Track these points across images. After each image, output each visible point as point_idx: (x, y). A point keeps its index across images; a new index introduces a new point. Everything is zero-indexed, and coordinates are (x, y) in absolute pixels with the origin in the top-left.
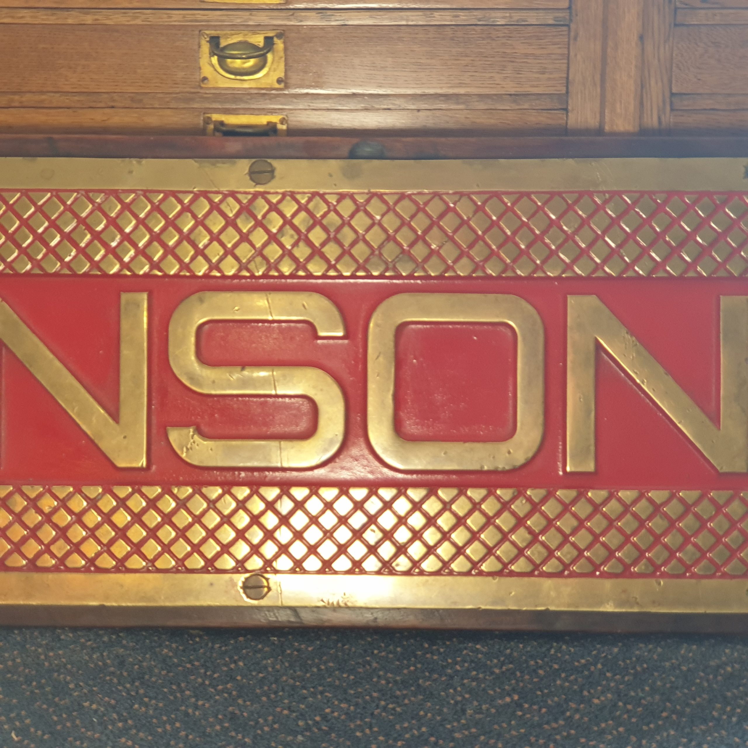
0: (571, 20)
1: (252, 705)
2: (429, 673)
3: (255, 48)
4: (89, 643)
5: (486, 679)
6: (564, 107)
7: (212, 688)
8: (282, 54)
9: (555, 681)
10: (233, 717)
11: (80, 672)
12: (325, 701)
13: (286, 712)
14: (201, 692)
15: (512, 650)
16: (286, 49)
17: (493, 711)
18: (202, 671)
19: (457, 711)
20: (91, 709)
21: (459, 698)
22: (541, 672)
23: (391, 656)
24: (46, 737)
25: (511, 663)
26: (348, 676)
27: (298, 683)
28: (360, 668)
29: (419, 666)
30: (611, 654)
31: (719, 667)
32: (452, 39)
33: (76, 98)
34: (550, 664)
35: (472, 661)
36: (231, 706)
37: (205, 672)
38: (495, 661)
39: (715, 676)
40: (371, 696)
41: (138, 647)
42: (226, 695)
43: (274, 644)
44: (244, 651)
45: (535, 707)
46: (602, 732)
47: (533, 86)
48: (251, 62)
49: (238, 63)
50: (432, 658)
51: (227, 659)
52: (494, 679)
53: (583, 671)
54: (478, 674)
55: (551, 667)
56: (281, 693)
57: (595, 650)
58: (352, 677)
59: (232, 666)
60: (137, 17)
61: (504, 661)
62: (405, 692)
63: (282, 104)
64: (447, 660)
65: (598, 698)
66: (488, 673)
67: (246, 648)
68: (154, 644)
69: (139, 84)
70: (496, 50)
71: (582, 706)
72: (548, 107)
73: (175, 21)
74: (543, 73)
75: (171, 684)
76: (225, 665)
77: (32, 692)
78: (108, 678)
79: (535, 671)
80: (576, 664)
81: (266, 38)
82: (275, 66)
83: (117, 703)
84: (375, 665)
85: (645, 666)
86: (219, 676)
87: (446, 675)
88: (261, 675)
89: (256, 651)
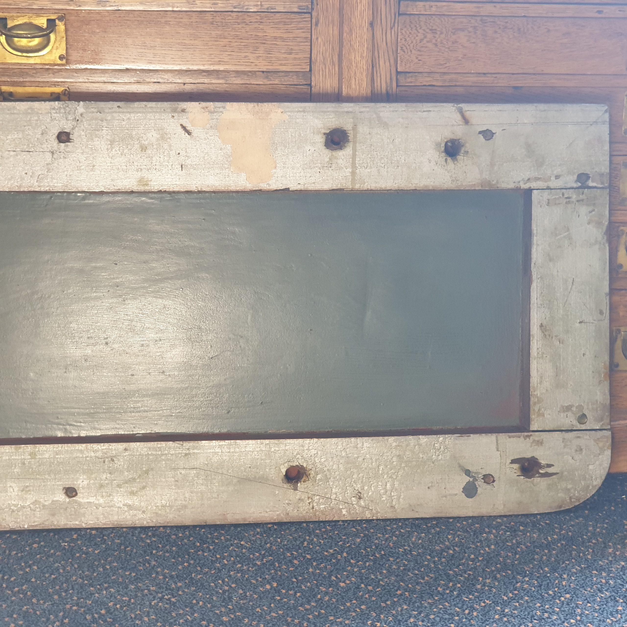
0: (312, 9)
1: (44, 603)
2: (201, 568)
3: (39, 28)
5: (249, 571)
6: (309, 83)
7: (9, 590)
8: (63, 34)
9: (308, 569)
12: (109, 596)
13: (75, 608)
15: (271, 544)
16: (66, 30)
17: (256, 596)
19: (224, 599)
21: (226, 588)
22: (295, 562)
23: (167, 555)
25: (271, 555)
26: (130, 574)
27: (86, 582)
28: (140, 566)
29: (192, 562)
30: (354, 544)
31: (443, 550)
32: (212, 23)
34: (303, 555)
35: (237, 556)
36: (26, 605)
38: (257, 554)
39: (440, 558)
40: (149, 590)
42: (21, 596)
43: (65, 549)
44: (38, 556)
45: (291, 592)
46: (348, 610)
47: (281, 65)
48: (36, 41)
49: (24, 42)
50: (203, 555)
51: (23, 564)
52: (256, 570)
53: (331, 560)
54: (242, 566)
55: (304, 557)
56: (71, 591)
57: (341, 541)
58: (133, 574)
59: (27, 570)
61: (264, 554)
62: (179, 584)
63: (64, 78)
64: (216, 556)
65: (344, 582)
66: (251, 565)
67: (40, 553)
70: (249, 34)
71: (330, 589)
72: (295, 83)
74: (290, 53)
76: (21, 569)
79: (290, 561)
80: (326, 553)
81: (48, 20)
82: (57, 44)
84: (153, 563)
85: (383, 552)
86: (15, 580)
87: (215, 569)
88: (53, 576)
89: (49, 556)
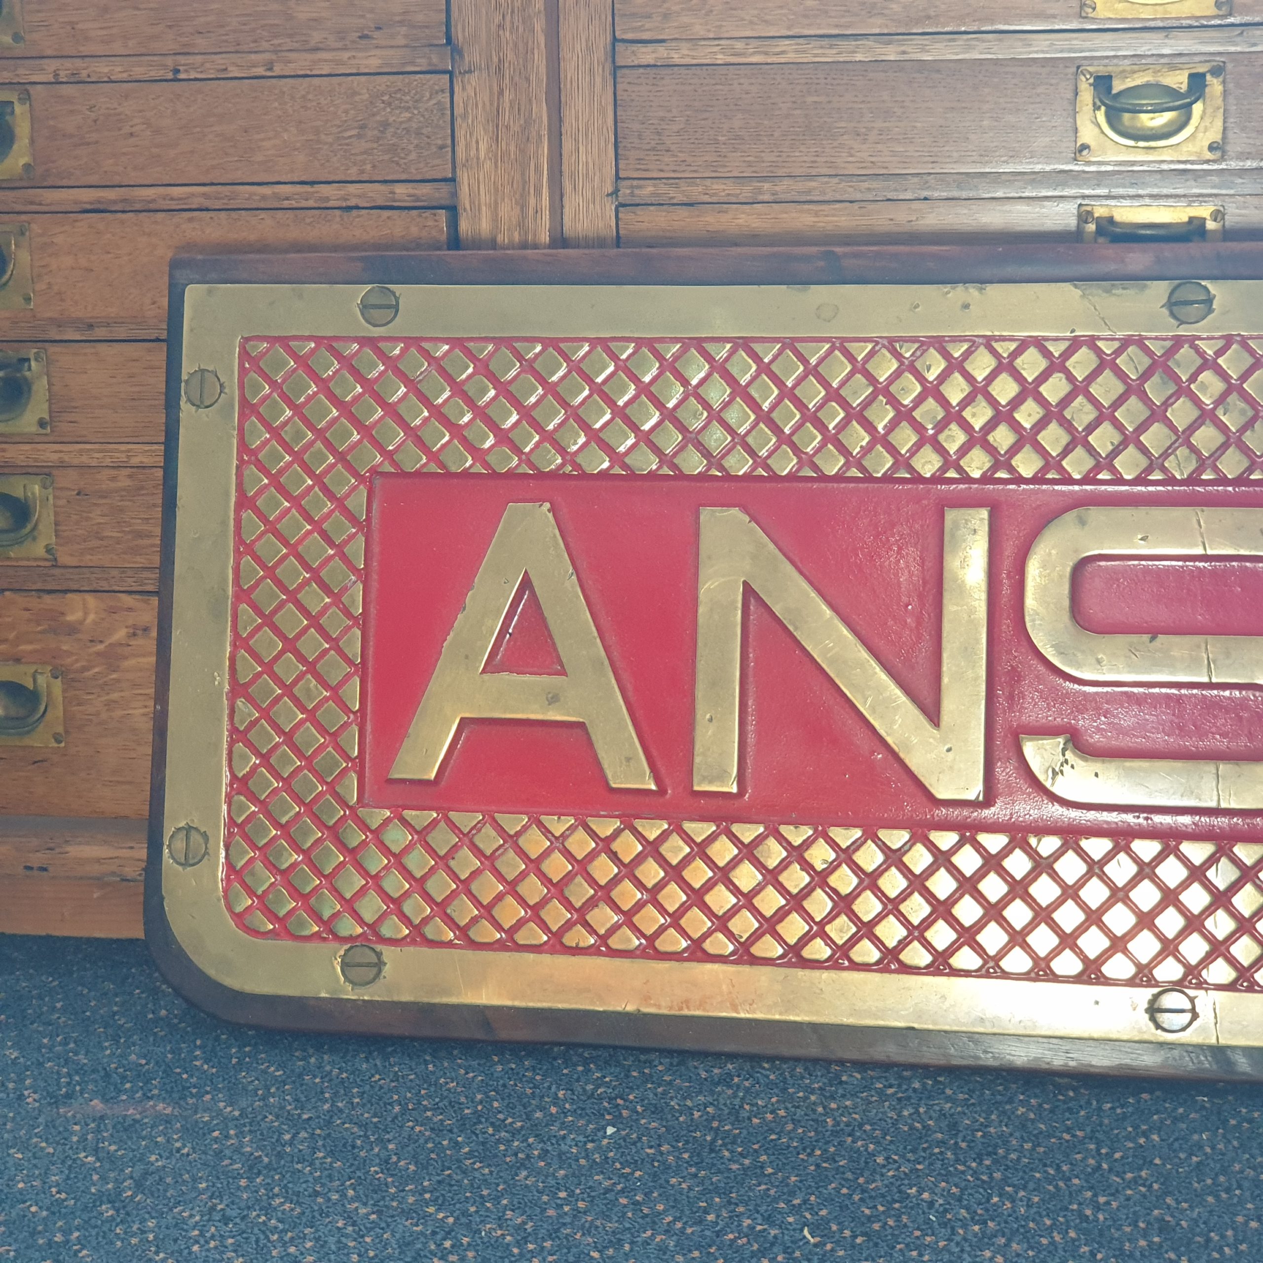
1: (1192, 1208)
3: (1173, 93)
4: (890, 1091)
7: (1116, 1176)
8: (1220, 102)
10: (1164, 1228)
11: (888, 1138)
13: (1254, 1224)
14: (1099, 1182)
16: (1225, 93)
18: (1092, 1146)
20: (922, 1200)
24: (859, 1240)
33: (866, 185)
36: (1156, 1207)
37: (1098, 1150)
41: (972, 1101)
43: (1204, 1107)
44: (1155, 1117)
48: (1167, 117)
49: (1140, 120)
51: (1130, 1129)
56: (1237, 1192)
59: (1142, 1141)
60: (972, 48)
63: (1213, 187)
67: (1157, 1112)
68: (999, 1097)
69: (972, 159)
73: (1037, 52)
75: (1045, 1165)
76: (1128, 1138)
77: (818, 1166)
78: (937, 1150)
81: (1191, 76)
82: (1205, 123)
83: (962, 1194)
86: (1122, 1157)
88: (1195, 1159)
89: (1175, 1118)
